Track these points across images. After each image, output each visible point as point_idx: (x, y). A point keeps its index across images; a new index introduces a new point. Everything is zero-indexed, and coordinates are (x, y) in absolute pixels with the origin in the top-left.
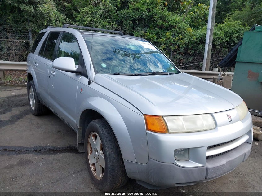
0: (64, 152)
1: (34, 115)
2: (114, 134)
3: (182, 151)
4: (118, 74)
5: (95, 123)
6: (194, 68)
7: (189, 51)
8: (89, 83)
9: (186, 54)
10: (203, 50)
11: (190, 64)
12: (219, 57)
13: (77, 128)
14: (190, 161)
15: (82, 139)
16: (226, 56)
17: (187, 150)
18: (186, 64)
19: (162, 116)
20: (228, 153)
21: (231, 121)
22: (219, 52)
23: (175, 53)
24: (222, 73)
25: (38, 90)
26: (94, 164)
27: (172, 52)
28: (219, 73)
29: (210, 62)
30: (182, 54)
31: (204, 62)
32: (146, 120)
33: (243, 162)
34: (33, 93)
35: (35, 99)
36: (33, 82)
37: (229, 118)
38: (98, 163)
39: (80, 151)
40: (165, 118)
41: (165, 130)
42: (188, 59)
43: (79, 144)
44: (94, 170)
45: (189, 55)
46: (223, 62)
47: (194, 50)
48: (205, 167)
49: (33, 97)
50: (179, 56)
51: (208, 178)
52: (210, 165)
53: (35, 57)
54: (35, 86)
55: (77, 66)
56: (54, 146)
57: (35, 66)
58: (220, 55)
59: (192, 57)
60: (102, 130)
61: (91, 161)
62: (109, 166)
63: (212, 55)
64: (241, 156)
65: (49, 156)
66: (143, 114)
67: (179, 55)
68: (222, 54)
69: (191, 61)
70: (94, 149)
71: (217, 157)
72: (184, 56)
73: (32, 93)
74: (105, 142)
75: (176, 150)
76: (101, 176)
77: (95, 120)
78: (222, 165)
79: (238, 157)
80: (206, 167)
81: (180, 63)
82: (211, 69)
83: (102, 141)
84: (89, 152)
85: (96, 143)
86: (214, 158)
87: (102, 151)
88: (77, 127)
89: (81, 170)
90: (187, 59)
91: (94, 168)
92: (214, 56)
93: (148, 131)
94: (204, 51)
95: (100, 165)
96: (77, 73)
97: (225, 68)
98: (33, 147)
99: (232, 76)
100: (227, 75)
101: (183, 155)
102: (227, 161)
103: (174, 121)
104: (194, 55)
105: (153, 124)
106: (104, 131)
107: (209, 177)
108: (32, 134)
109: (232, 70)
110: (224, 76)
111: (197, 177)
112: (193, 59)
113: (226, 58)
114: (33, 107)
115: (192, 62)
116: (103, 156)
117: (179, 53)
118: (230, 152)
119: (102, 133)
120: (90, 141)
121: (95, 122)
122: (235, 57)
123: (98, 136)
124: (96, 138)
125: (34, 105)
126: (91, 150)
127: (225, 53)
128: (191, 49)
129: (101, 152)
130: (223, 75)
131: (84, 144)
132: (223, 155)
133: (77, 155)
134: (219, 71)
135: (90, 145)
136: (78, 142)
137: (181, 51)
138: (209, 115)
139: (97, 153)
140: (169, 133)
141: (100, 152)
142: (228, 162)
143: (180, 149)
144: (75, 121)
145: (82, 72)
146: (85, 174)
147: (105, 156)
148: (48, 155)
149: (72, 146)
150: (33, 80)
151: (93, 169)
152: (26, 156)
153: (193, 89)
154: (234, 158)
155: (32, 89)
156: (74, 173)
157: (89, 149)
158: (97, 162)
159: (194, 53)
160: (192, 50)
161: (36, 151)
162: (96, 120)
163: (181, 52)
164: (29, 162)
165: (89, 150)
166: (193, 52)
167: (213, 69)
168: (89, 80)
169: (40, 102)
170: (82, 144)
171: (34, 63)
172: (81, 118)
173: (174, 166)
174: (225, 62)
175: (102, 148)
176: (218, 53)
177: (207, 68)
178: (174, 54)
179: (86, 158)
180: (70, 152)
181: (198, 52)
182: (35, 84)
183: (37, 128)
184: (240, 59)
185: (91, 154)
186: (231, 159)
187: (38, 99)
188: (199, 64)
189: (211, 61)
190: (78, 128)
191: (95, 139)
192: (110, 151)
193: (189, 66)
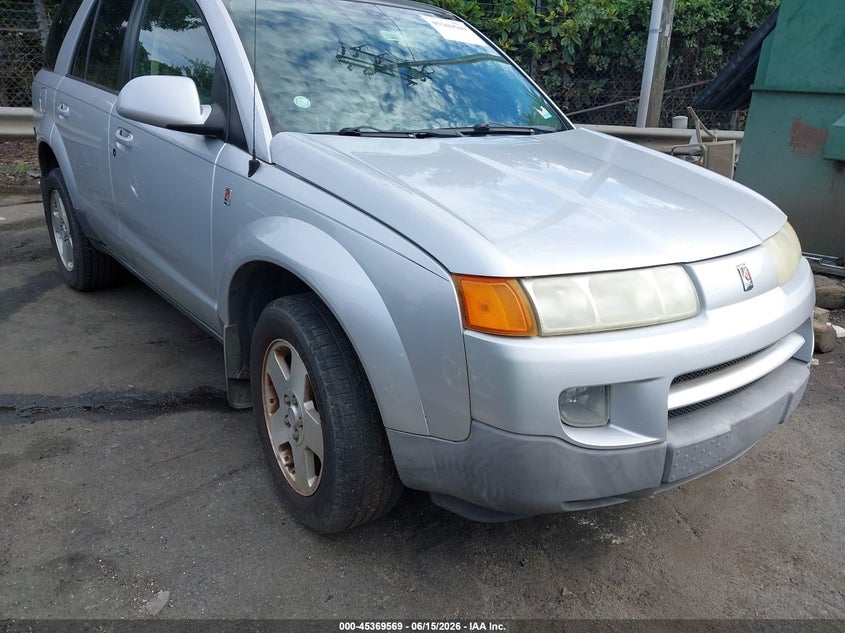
0: (185, 410)
1: (73, 288)
2: (350, 344)
3: (584, 393)
4: (355, 133)
5: (282, 310)
6: (608, 119)
7: (593, 59)
8: (254, 167)
9: (582, 70)
10: (638, 57)
11: (596, 105)
12: (692, 77)
13: (222, 326)
14: (611, 426)
15: (241, 365)
16: (715, 74)
17: (605, 391)
18: (584, 105)
19: (519, 279)
20: (735, 398)
21: (751, 287)
22: (693, 59)
23: (545, 68)
24: (703, 133)
25: (81, 202)
26: (286, 447)
27: (534, 63)
28: (691, 132)
29: (661, 98)
30: (568, 72)
31: (640, 98)
32: (461, 294)
33: (781, 423)
34: (64, 214)
35: (72, 232)
36: (60, 174)
37: (744, 279)
38: (300, 441)
39: (239, 405)
40: (528, 285)
41: (529, 326)
42: (590, 87)
43: (233, 381)
44: (287, 465)
45: (592, 74)
46: (709, 92)
47: (610, 54)
48: (662, 445)
49: (66, 228)
50: (560, 79)
51: (670, 481)
52: (679, 438)
53: (58, 83)
54: (66, 188)
55: (208, 109)
56: (149, 390)
57: (62, 114)
58: (698, 72)
59: (604, 82)
60: (309, 332)
61: (278, 435)
62: (337, 450)
63: (670, 73)
64: (777, 403)
65: (133, 423)
66: (451, 274)
67: (560, 74)
68: (704, 69)
69: (601, 94)
70: (286, 396)
71: (701, 412)
72: (577, 76)
73: (61, 214)
74: (321, 372)
75: (564, 392)
76: (310, 483)
77: (281, 299)
78: (718, 436)
79: (769, 408)
80: (665, 443)
81: (563, 100)
82: (667, 122)
83: (309, 368)
84: (268, 406)
85: (289, 375)
86: (690, 415)
87: (311, 402)
88: (222, 324)
89: (245, 467)
90: (585, 86)
91: (286, 459)
92: (676, 74)
93: (468, 333)
94: (641, 57)
95: (308, 449)
96: (210, 133)
97: (712, 118)
98: (77, 397)
99: (734, 142)
100: (719, 139)
101: (588, 408)
102: (733, 422)
103: (560, 293)
104: (608, 72)
105: (485, 308)
106: (315, 334)
107: (673, 477)
108: (73, 353)
109: (733, 123)
110: (710, 144)
111: (634, 480)
112: (605, 87)
113: (718, 82)
114: (67, 262)
115: (603, 99)
116: (316, 420)
117: (559, 69)
118: (743, 393)
119: (308, 342)
120: (268, 371)
121: (281, 305)
122: (751, 75)
123: (295, 354)
124: (288, 360)
125: (72, 252)
126: (276, 400)
127: (716, 63)
128: (600, 53)
129: (309, 405)
130: (705, 140)
131: (250, 380)
132: (721, 404)
133: (228, 415)
134: (691, 126)
135: (271, 383)
136: (228, 375)
137: (566, 59)
138: (680, 270)
139: (294, 408)
140: (540, 335)
141: (305, 404)
142: (738, 424)
143: (578, 389)
144: (212, 303)
145: (225, 130)
146: (258, 479)
147: (324, 420)
148: (130, 420)
149: (209, 389)
150: (58, 166)
151: (284, 462)
152: (55, 427)
153: (609, 180)
154: (756, 411)
155: (60, 200)
156: (222, 477)
157: (267, 396)
158: (297, 439)
159: (610, 65)
160: (603, 54)
161: (89, 408)
162: (285, 300)
163: (566, 63)
164: (67, 447)
165: (268, 401)
166: (605, 62)
167: (670, 121)
168: (251, 158)
169: (90, 245)
170: (244, 382)
171: (57, 106)
172: (232, 293)
173: (557, 446)
174: (717, 92)
175: (312, 394)
176: (691, 66)
177: (653, 119)
178: (544, 70)
179: (258, 427)
180: (205, 409)
181: (623, 62)
182: (66, 181)
183: (86, 332)
184: (767, 82)
185: (273, 411)
186: (746, 415)
187: (82, 233)
188: (624, 105)
189: (664, 95)
190: (226, 326)
191: (285, 364)
192: (341, 403)
193: (594, 111)
